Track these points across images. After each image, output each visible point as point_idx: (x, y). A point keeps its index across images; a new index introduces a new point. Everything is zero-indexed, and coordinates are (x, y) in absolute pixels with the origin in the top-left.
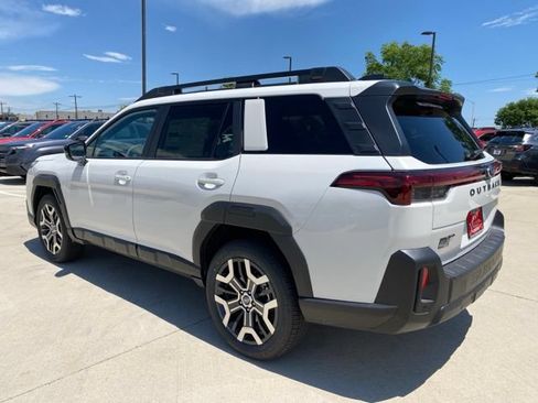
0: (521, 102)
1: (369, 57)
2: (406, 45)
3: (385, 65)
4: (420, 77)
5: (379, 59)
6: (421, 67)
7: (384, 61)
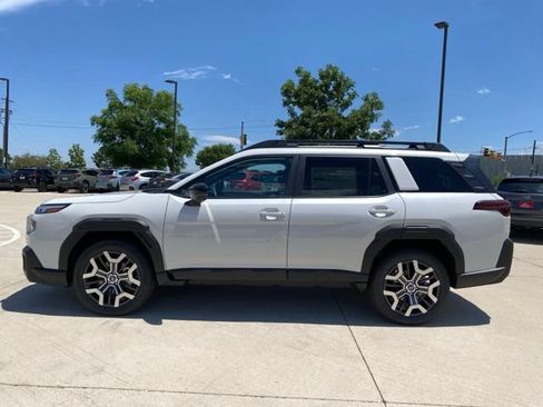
0: (214, 147)
1: (110, 94)
2: (145, 88)
3: (127, 103)
4: (161, 120)
5: (121, 98)
6: (163, 111)
7: (126, 99)
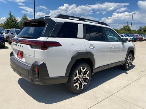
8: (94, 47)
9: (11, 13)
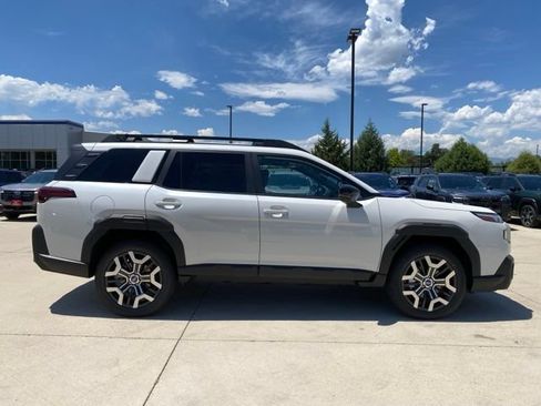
8: (177, 206)
9: (327, 127)
